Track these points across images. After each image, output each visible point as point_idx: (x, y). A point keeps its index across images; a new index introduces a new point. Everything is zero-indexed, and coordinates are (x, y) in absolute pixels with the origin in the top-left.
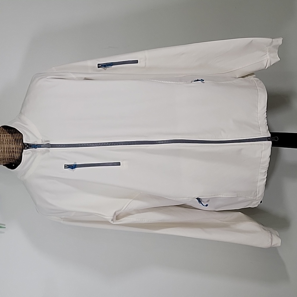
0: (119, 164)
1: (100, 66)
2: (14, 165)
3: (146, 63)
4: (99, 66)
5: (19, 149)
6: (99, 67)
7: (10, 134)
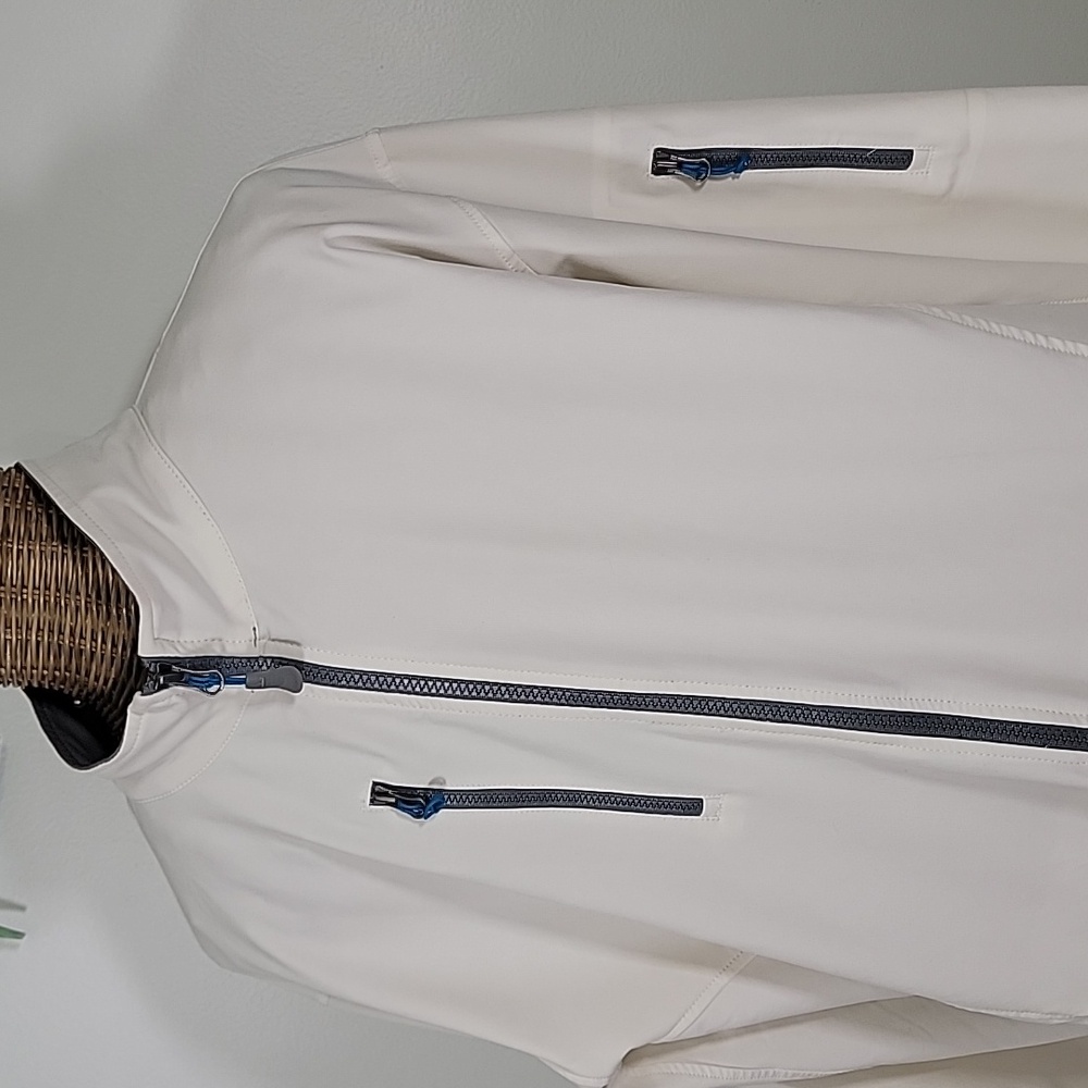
0: (693, 807)
1: (664, 162)
2: (78, 702)
3: (955, 174)
4: (661, 164)
5: (114, 645)
6: (657, 171)
7: (68, 546)
